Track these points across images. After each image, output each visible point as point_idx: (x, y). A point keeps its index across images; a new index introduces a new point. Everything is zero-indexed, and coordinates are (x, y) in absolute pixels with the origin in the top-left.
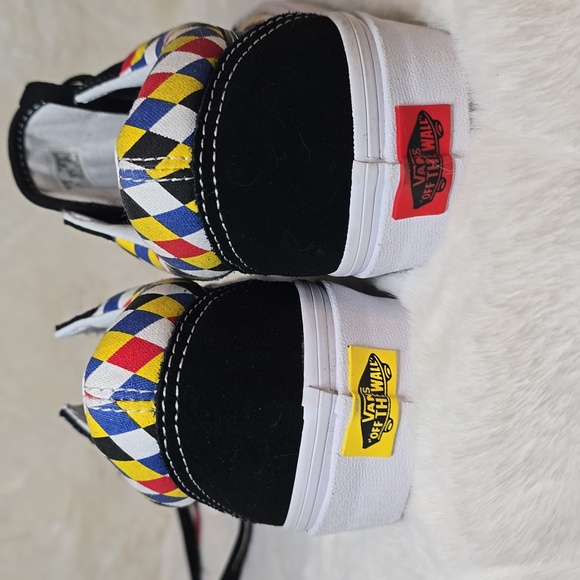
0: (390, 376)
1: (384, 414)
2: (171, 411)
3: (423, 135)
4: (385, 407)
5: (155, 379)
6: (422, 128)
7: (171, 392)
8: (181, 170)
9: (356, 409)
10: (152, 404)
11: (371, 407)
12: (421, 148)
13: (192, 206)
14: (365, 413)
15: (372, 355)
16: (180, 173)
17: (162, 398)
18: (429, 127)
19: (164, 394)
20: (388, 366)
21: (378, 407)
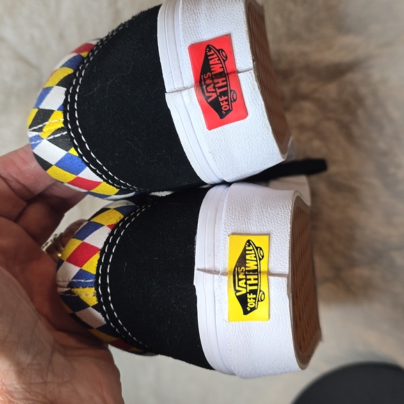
0: (263, 257)
1: (255, 288)
2: (105, 294)
3: (211, 62)
4: (256, 282)
5: (94, 272)
6: (209, 58)
7: (104, 280)
8: (59, 129)
9: (229, 285)
10: (93, 290)
11: (242, 283)
12: (211, 72)
13: (73, 151)
14: (238, 288)
15: (248, 241)
16: (59, 130)
17: (99, 285)
18: (215, 55)
19: (100, 282)
20: (261, 249)
21: (248, 282)
